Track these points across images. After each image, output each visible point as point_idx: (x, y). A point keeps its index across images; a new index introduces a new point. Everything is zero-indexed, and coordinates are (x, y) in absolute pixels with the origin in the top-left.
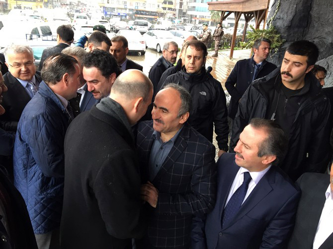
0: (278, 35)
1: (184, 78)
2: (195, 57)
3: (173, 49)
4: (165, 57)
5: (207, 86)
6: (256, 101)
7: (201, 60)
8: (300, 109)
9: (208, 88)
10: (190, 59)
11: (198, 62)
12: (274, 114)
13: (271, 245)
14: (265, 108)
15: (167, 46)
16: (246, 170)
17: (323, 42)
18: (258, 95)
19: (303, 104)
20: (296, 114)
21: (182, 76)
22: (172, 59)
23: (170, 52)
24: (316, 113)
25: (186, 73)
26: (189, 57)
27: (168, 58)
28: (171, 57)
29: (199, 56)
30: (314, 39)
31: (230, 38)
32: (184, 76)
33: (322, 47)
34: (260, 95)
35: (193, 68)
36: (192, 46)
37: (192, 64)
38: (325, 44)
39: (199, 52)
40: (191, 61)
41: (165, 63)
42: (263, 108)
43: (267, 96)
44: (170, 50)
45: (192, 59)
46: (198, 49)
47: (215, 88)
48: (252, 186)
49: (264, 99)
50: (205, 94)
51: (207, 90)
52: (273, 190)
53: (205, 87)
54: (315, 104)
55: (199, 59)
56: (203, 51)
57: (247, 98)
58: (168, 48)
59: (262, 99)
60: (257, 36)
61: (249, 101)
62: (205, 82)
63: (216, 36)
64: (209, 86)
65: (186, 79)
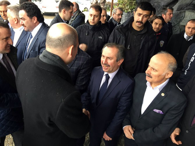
0: (135, 1)
1: (89, 28)
2: (94, 16)
3: (119, 13)
4: (114, 18)
5: (102, 33)
6: (118, 38)
7: (98, 17)
8: (142, 42)
9: (103, 34)
10: (92, 17)
11: (96, 19)
12: (129, 46)
13: (121, 110)
14: (124, 42)
15: (115, 11)
16: (107, 73)
17: (159, 5)
18: (120, 35)
19: (144, 39)
20: (140, 44)
21: (87, 27)
22: (118, 19)
23: (117, 15)
24: (150, 43)
25: (90, 25)
26: (91, 15)
27: (116, 19)
28: (117, 18)
29: (97, 15)
30: (155, 3)
31: (110, 5)
32: (88, 27)
33: (159, 8)
34: (121, 34)
35: (93, 23)
36: (93, 8)
37: (93, 20)
38: (160, 6)
39: (97, 12)
40: (92, 18)
41: (113, 21)
42: (123, 42)
43: (125, 35)
44: (117, 13)
45: (93, 16)
46: (96, 11)
47: (107, 34)
48: (110, 81)
49: (123, 37)
50: (101, 38)
51: (103, 36)
52: (120, 81)
53: (101, 34)
54: (150, 38)
55: (97, 17)
56: (99, 12)
57: (113, 36)
58: (116, 12)
59: (122, 37)
60: (123, 2)
61: (114, 39)
62: (101, 31)
63: (102, 3)
64: (104, 33)
65: (90, 29)
